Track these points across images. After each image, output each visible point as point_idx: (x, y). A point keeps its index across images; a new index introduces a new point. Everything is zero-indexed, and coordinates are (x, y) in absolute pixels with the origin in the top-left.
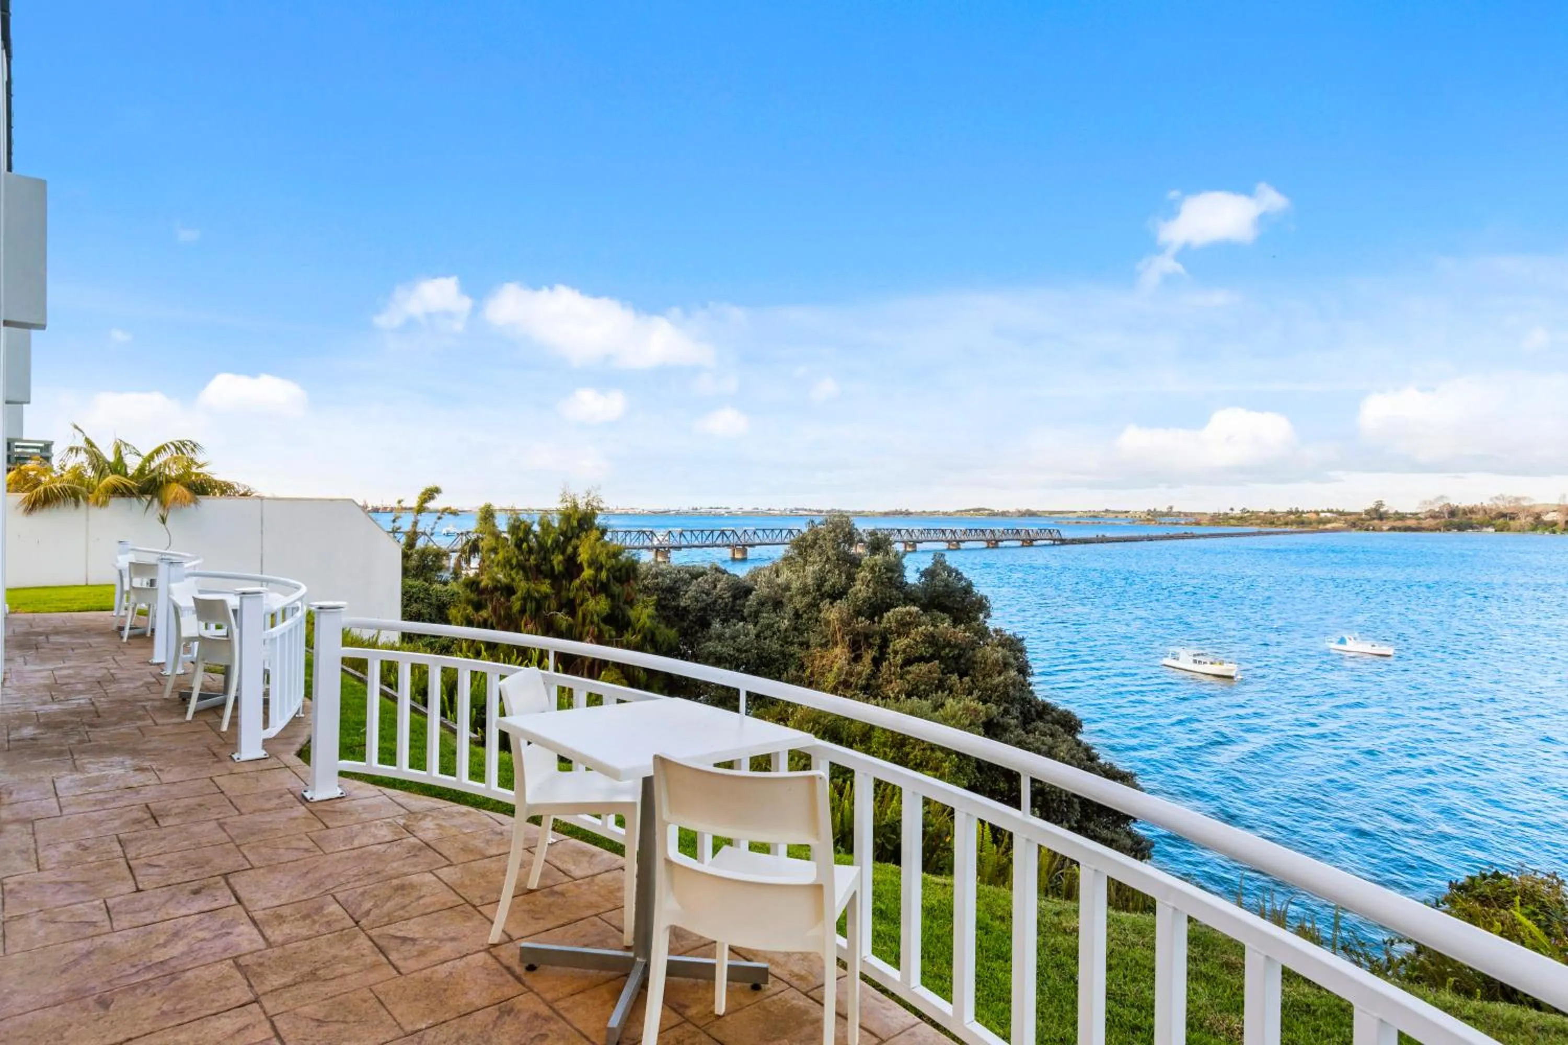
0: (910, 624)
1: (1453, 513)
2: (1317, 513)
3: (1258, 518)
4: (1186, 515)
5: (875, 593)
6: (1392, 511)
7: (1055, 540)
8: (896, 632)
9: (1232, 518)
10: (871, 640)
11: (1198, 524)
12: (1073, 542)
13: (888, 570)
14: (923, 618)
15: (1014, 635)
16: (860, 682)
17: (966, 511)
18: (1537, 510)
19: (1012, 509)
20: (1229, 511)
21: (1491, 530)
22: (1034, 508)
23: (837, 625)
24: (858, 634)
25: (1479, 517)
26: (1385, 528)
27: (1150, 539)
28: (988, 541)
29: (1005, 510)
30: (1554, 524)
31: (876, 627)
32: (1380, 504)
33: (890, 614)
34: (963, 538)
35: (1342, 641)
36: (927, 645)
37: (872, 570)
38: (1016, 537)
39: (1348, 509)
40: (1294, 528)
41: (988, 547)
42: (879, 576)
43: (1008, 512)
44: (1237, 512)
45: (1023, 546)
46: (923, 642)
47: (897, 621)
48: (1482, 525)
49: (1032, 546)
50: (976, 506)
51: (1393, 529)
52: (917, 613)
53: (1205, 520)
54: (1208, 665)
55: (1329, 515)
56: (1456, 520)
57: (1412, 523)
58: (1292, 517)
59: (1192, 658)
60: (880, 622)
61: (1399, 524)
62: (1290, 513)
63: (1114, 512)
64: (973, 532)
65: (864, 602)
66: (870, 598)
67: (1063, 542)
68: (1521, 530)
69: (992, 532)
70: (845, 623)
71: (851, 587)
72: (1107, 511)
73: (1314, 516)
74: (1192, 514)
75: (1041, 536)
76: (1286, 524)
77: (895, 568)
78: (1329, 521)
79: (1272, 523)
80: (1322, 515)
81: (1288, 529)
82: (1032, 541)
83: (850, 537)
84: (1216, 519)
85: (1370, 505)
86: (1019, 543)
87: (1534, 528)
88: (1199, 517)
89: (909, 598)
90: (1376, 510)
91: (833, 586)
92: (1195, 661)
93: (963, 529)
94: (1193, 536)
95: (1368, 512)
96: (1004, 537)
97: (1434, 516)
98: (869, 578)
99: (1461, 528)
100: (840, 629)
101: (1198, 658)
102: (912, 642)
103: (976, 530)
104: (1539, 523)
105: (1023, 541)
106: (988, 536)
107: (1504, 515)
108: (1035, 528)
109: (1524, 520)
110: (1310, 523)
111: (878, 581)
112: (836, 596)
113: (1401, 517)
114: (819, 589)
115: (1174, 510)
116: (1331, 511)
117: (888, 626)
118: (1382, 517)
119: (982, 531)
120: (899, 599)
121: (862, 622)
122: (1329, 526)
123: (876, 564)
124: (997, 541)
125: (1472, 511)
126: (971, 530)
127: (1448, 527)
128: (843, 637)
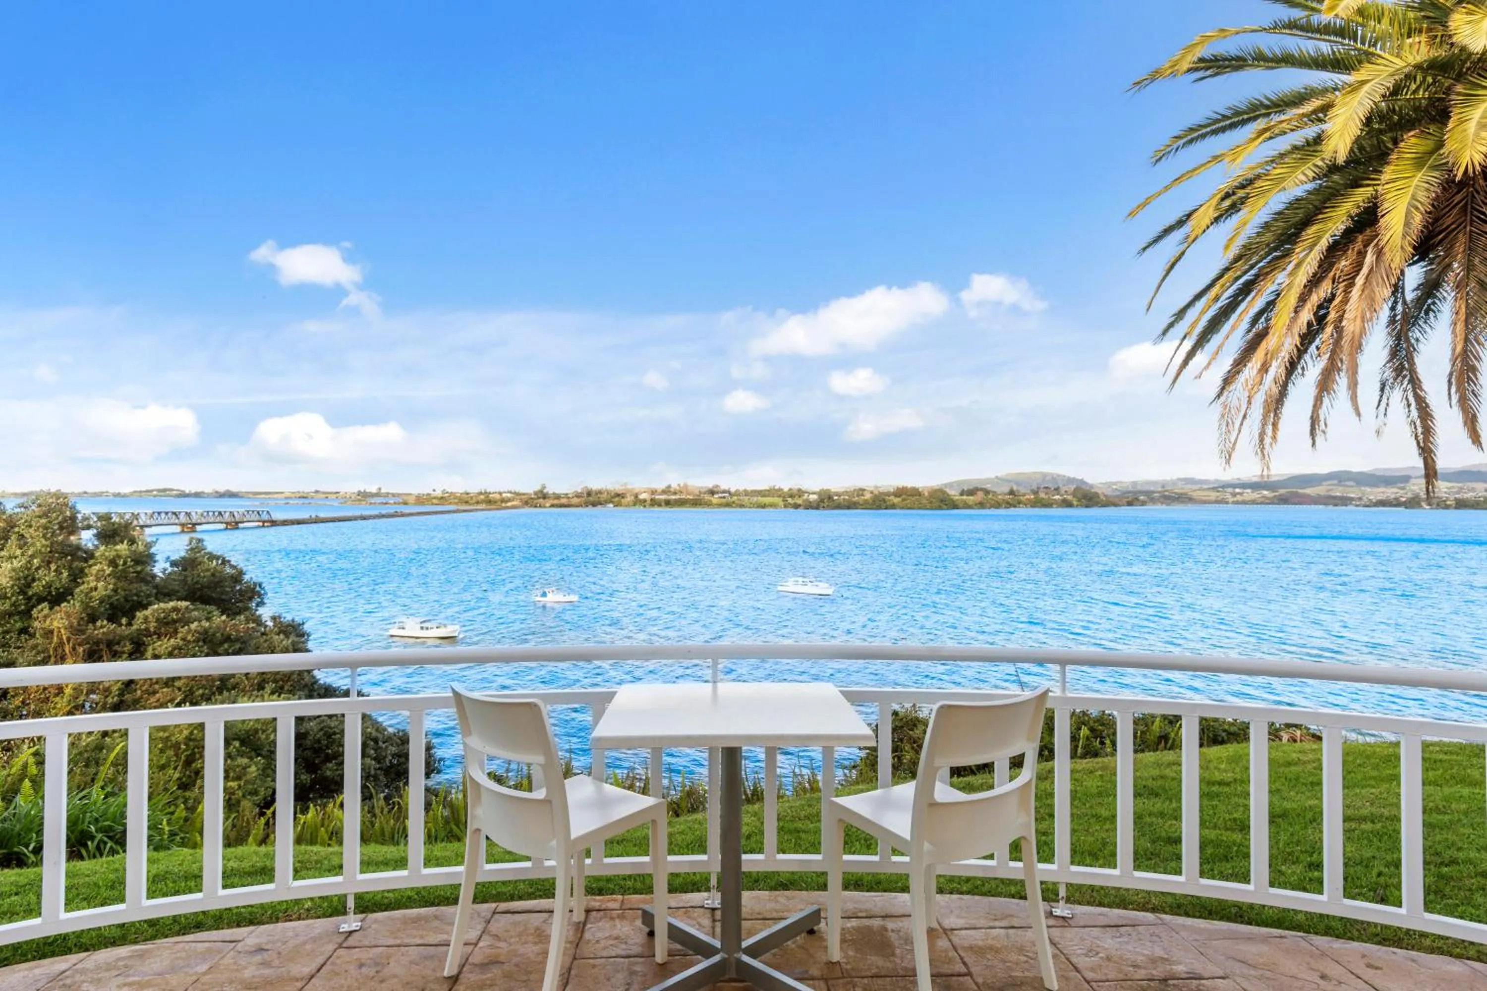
0: (175, 622)
1: (589, 494)
2: (500, 493)
3: (455, 498)
4: (394, 495)
5: (115, 590)
6: (551, 492)
7: (264, 522)
8: (155, 633)
9: (435, 498)
10: (116, 648)
11: (405, 503)
12: (285, 523)
13: (137, 562)
14: (195, 614)
15: (293, 621)
16: (110, 700)
17: (147, 491)
18: (636, 491)
19: (208, 490)
20: (431, 492)
21: (611, 505)
22: (234, 489)
23: (65, 635)
24: (97, 643)
25: (604, 497)
26: (548, 505)
27: (364, 518)
28: (183, 525)
29: (199, 490)
30: (645, 501)
31: (124, 630)
32: (544, 487)
33: (147, 612)
34: (148, 522)
35: (544, 595)
36: (201, 644)
37: (113, 563)
38: (218, 519)
39: (522, 491)
40: (483, 506)
41: (183, 531)
42: (123, 571)
43: (203, 492)
44: (438, 493)
45: (226, 529)
46: (197, 641)
47: (157, 620)
48: (607, 502)
49: (237, 528)
50: (161, 487)
51: (552, 506)
52: (187, 608)
53: (411, 500)
54: (435, 630)
55: (509, 495)
56: (591, 499)
57: (564, 501)
58: (482, 497)
59: (419, 626)
60: (130, 624)
61: (556, 502)
62: (481, 493)
63: (324, 493)
64: (163, 515)
65: (102, 601)
66: (109, 597)
67: (274, 523)
68: (627, 506)
69: (188, 514)
70: (77, 630)
71: (78, 585)
72: (317, 492)
73: (497, 496)
74: (399, 495)
75: (248, 518)
76: (478, 503)
77: (145, 559)
78: (509, 500)
79: (467, 502)
80: (504, 495)
81: (479, 507)
82: (237, 523)
83: (71, 525)
84: (421, 500)
85: (538, 488)
86: (223, 526)
87: (635, 505)
88: (405, 498)
89: (164, 592)
90: (541, 491)
91: (49, 586)
92: (422, 628)
93: (149, 511)
94: (403, 515)
95: (536, 493)
96: (203, 520)
97: (578, 496)
98: (108, 572)
99: (594, 505)
100: (69, 640)
101: (424, 625)
102: (181, 643)
103: (167, 513)
104: (638, 501)
105: (227, 523)
106: (183, 518)
107: (618, 495)
108: (242, 510)
109: (630, 499)
110: (495, 502)
111: (120, 576)
112: (56, 598)
113: (558, 497)
114: (22, 592)
115: (383, 491)
116: (510, 492)
117: (143, 627)
118: (545, 496)
119: (174, 513)
120: (149, 596)
121: (102, 627)
122: (509, 504)
123: (119, 557)
124: (194, 525)
125: (600, 492)
126: (159, 513)
127: (586, 504)
128: (74, 649)
